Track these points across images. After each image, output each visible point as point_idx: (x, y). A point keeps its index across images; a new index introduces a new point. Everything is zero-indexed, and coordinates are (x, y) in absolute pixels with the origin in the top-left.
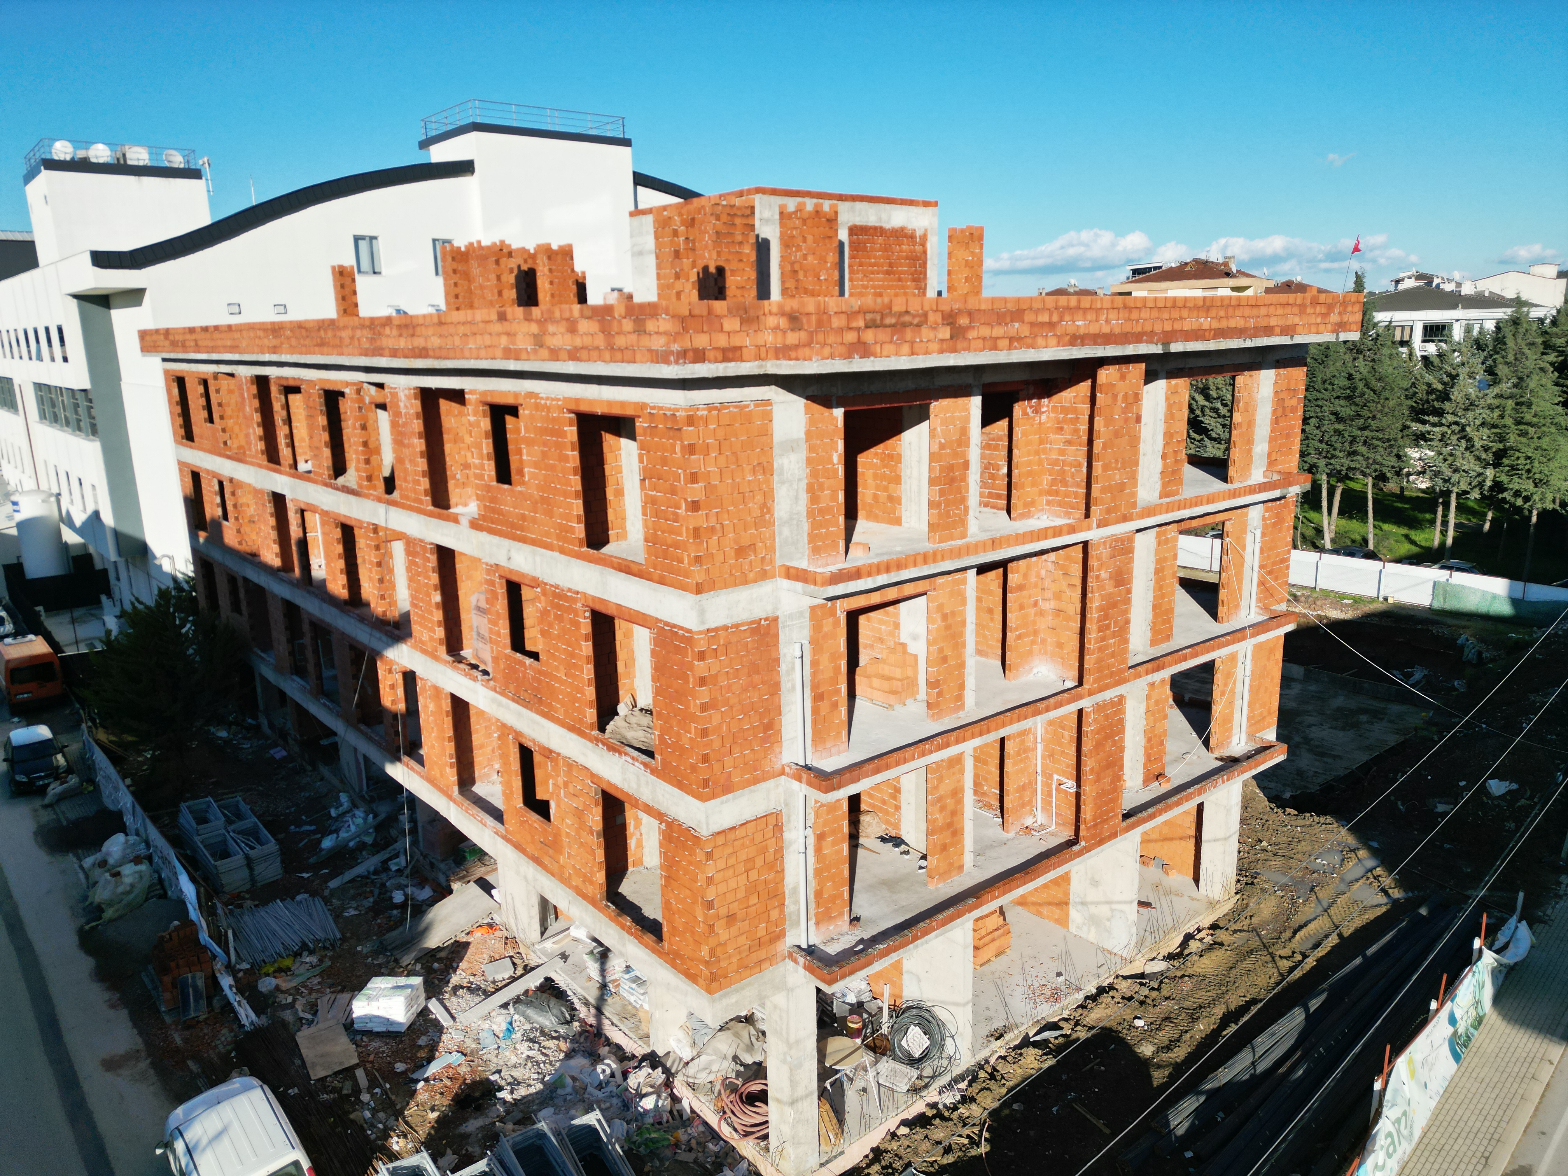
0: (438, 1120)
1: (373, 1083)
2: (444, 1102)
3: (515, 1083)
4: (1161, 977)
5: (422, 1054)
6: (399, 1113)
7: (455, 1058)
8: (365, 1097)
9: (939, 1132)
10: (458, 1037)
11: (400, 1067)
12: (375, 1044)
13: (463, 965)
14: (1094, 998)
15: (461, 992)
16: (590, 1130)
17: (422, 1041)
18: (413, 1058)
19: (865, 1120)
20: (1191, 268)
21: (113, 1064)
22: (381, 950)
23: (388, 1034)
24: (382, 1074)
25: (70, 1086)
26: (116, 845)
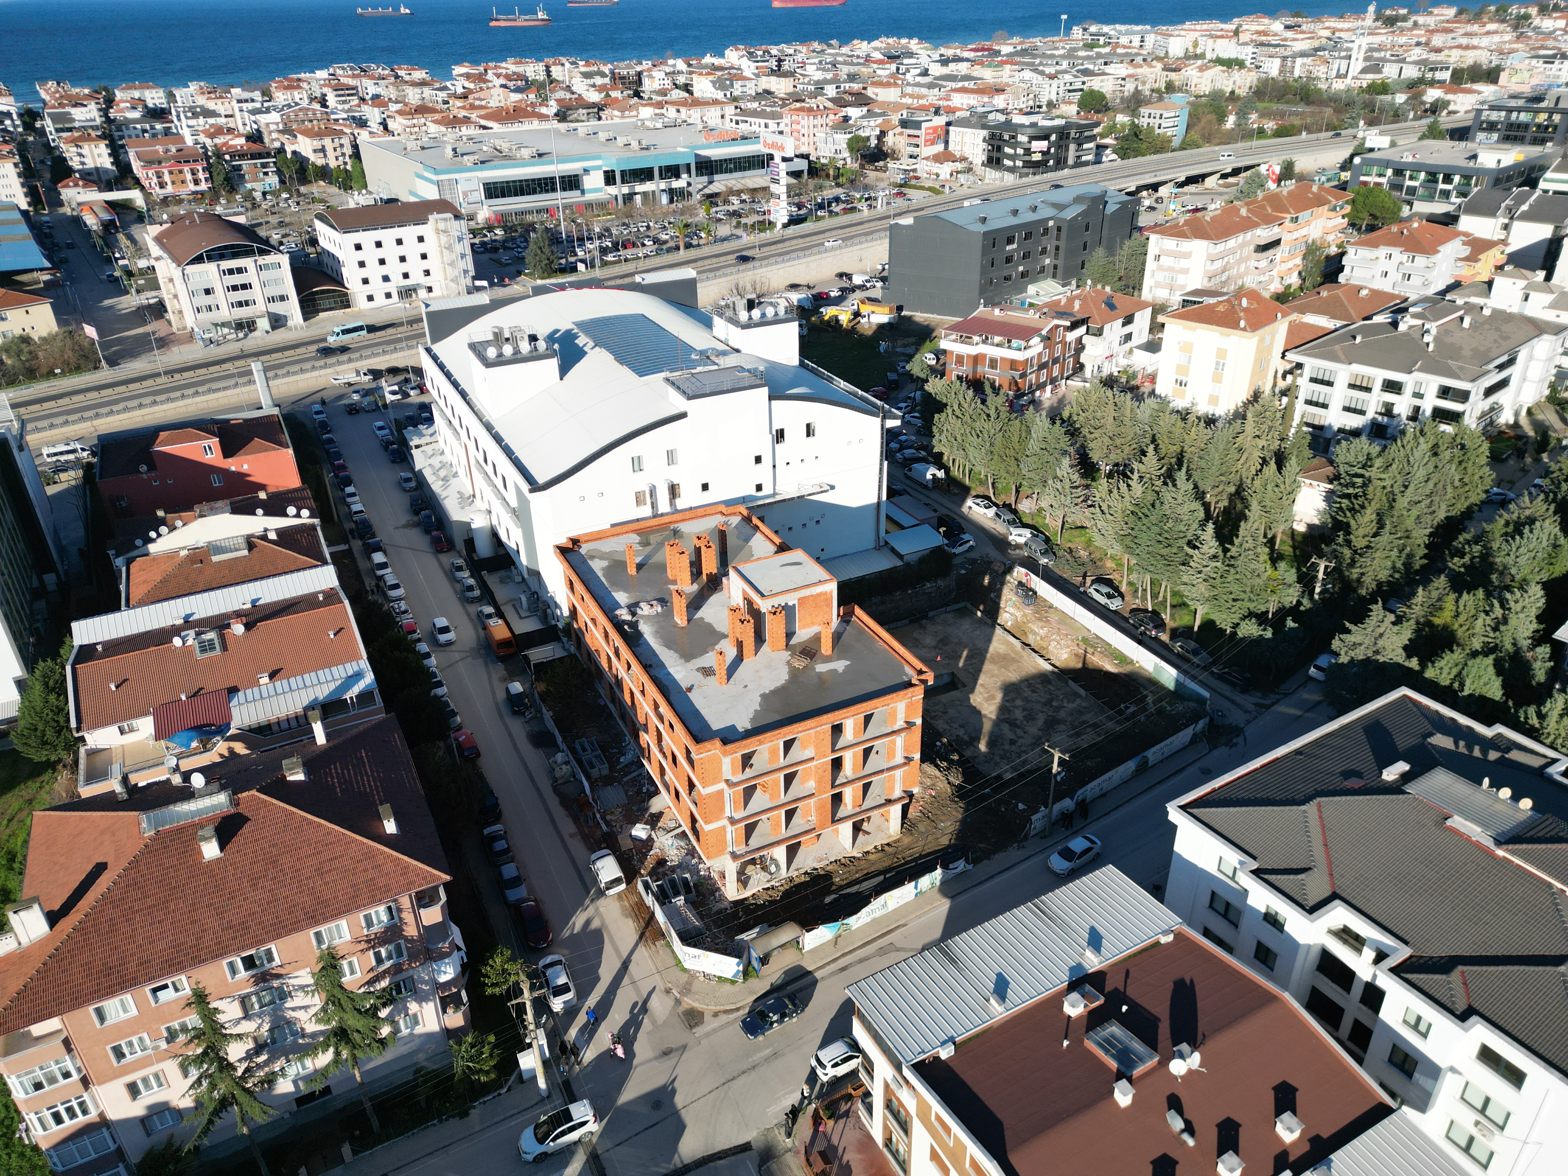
0: (652, 866)
1: (637, 854)
2: (654, 862)
3: (672, 861)
4: (857, 859)
5: (649, 848)
6: (643, 863)
7: (657, 851)
8: (634, 858)
9: (770, 893)
10: (658, 844)
11: (643, 851)
12: (637, 843)
13: (660, 820)
14: (831, 863)
15: (660, 829)
16: (687, 878)
17: (649, 844)
18: (647, 849)
19: (752, 888)
20: (1221, 308)
21: (572, 836)
22: (639, 810)
23: (641, 840)
24: (639, 852)
25: (562, 840)
26: (560, 757)
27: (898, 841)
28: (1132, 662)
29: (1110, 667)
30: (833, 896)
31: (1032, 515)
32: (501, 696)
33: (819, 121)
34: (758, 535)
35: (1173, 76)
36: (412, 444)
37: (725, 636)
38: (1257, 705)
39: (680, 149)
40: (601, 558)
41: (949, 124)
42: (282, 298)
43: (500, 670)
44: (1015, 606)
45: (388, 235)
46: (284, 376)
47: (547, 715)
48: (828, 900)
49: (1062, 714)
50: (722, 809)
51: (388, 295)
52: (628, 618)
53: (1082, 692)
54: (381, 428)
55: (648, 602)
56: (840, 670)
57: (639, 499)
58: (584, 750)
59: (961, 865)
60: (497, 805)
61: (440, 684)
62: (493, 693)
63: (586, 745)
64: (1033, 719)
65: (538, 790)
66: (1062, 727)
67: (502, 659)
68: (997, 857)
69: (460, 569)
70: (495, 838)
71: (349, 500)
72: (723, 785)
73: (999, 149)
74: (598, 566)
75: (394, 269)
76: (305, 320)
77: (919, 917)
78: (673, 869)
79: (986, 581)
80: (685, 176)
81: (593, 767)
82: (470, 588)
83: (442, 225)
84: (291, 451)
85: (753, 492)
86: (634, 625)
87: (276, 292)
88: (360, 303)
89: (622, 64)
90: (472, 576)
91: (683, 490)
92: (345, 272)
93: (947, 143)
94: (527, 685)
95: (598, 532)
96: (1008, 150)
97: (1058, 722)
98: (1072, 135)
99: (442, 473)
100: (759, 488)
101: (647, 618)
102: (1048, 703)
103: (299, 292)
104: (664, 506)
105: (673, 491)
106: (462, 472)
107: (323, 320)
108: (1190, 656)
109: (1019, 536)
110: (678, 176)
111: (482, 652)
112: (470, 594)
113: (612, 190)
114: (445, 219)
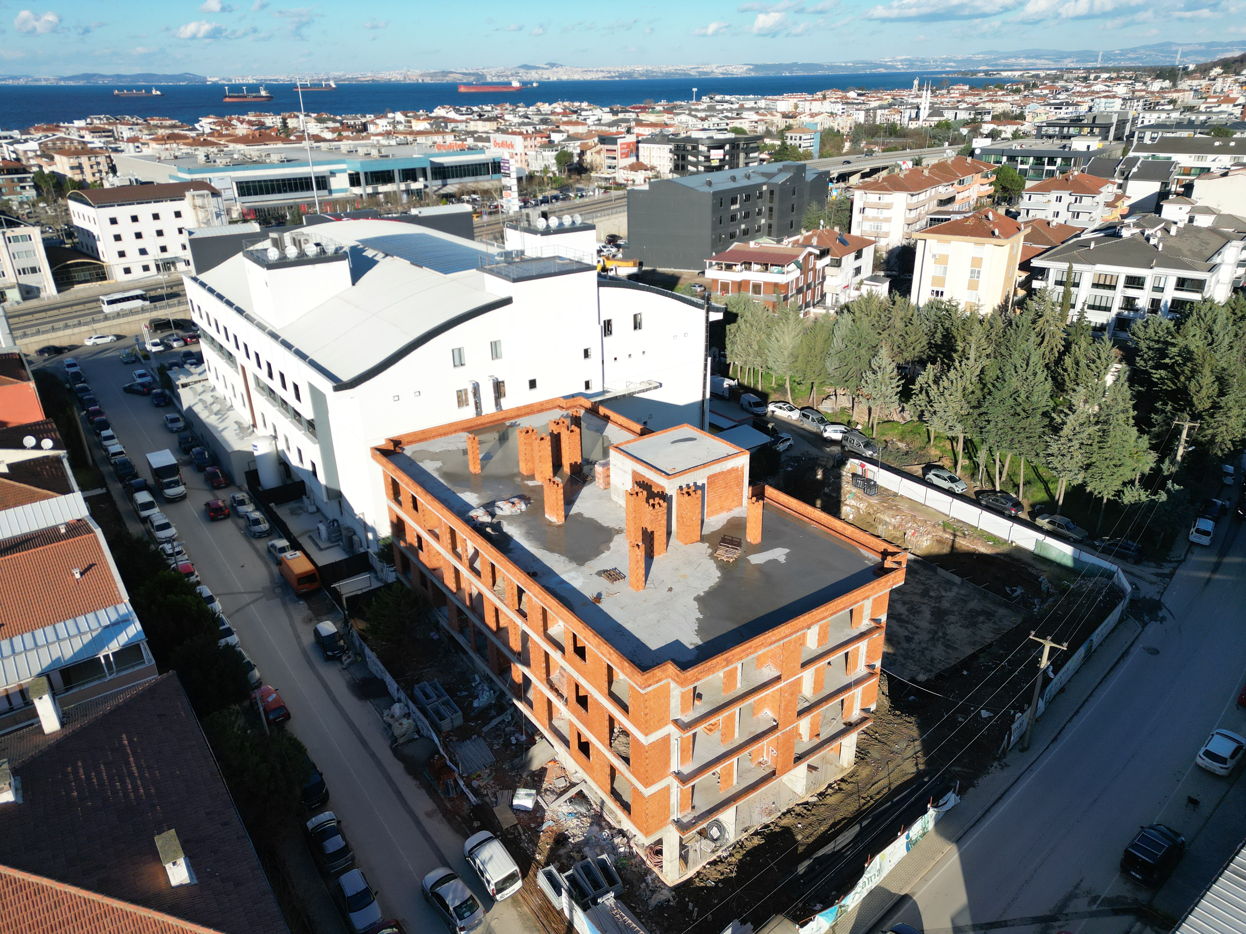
0: (550, 848)
1: (525, 832)
2: (551, 841)
3: (574, 836)
4: (814, 804)
5: (539, 820)
6: (536, 845)
7: (551, 823)
8: (523, 837)
9: (720, 867)
10: (551, 814)
11: (533, 825)
12: (521, 815)
13: (546, 779)
14: (784, 814)
15: (548, 793)
16: (604, 860)
17: (538, 815)
18: (536, 822)
19: (695, 863)
20: (970, 222)
21: (429, 815)
22: (513, 768)
23: (526, 811)
24: (527, 828)
25: (417, 822)
26: (397, 709)
27: (853, 774)
28: (1006, 542)
29: (983, 550)
30: (807, 863)
31: (835, 414)
32: (308, 639)
33: (529, 142)
34: (610, 426)
35: (791, 121)
36: (179, 383)
37: (619, 531)
38: (1157, 575)
39: (414, 156)
40: (432, 460)
41: (638, 142)
42: (34, 270)
43: (302, 609)
44: (856, 497)
45: (144, 210)
46: (33, 335)
47: (371, 656)
48: (802, 868)
49: (946, 604)
50: (667, 763)
51: (146, 268)
52: (487, 519)
53: (957, 579)
54: (141, 376)
55: (507, 500)
56: (782, 559)
57: (461, 400)
58: (428, 697)
59: (951, 799)
60: (322, 783)
61: (229, 632)
62: (298, 637)
63: (429, 690)
64: (919, 612)
65: (373, 755)
66: (952, 618)
67: (301, 596)
68: (983, 781)
69: (242, 503)
70: (325, 833)
71: (106, 443)
72: (671, 729)
73: (684, 158)
74: (430, 467)
75: (151, 243)
76: (59, 291)
77: (925, 879)
78: (579, 847)
79: (819, 477)
80: (421, 179)
81: (442, 718)
82: (257, 522)
83: (199, 202)
84: (32, 385)
85: (582, 389)
86: (497, 527)
87: (28, 263)
88: (118, 276)
89: (348, 116)
90: (257, 509)
91: (508, 389)
92: (100, 246)
93: (637, 157)
94: (340, 624)
95: (423, 432)
96: (690, 158)
97: (947, 612)
98: (741, 146)
99: (216, 408)
100: (587, 385)
101: (511, 518)
102: (925, 593)
103: (52, 265)
104: (489, 407)
105: (499, 388)
106: (237, 404)
107: (78, 291)
108: (1064, 531)
109: (833, 433)
110: (415, 180)
111: (278, 590)
112: (257, 528)
113: (357, 190)
114: (202, 196)
